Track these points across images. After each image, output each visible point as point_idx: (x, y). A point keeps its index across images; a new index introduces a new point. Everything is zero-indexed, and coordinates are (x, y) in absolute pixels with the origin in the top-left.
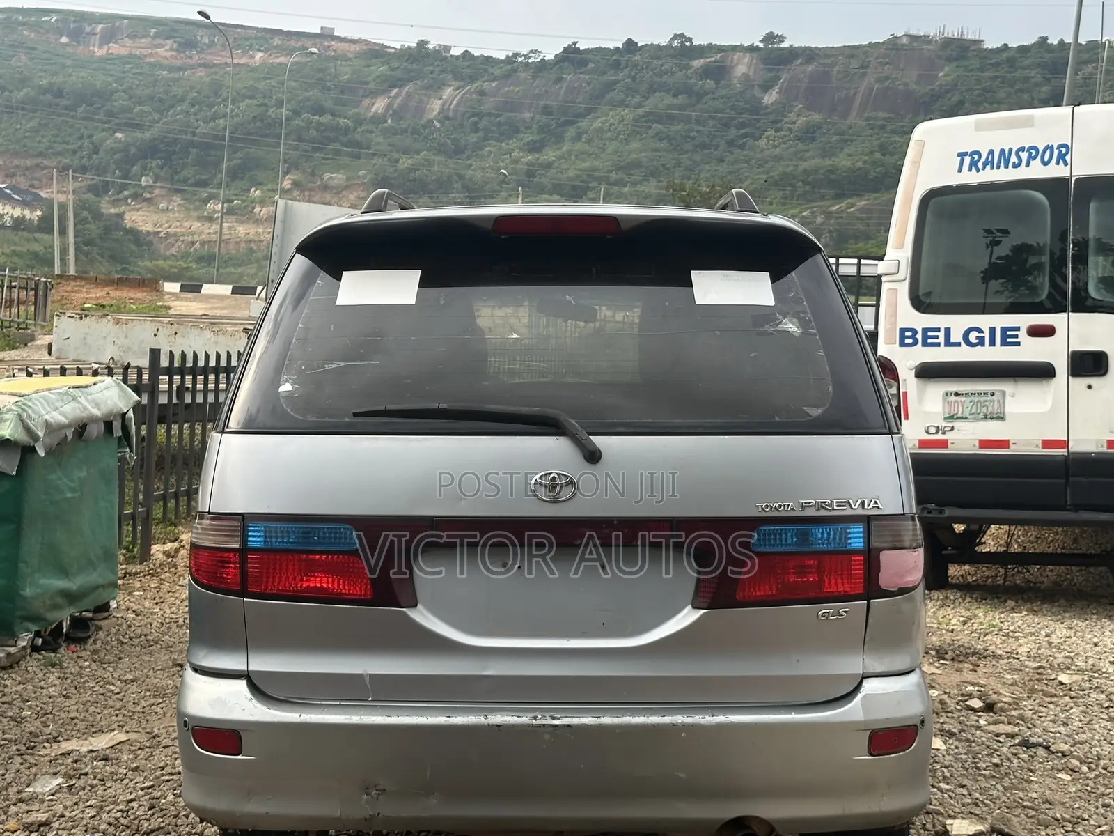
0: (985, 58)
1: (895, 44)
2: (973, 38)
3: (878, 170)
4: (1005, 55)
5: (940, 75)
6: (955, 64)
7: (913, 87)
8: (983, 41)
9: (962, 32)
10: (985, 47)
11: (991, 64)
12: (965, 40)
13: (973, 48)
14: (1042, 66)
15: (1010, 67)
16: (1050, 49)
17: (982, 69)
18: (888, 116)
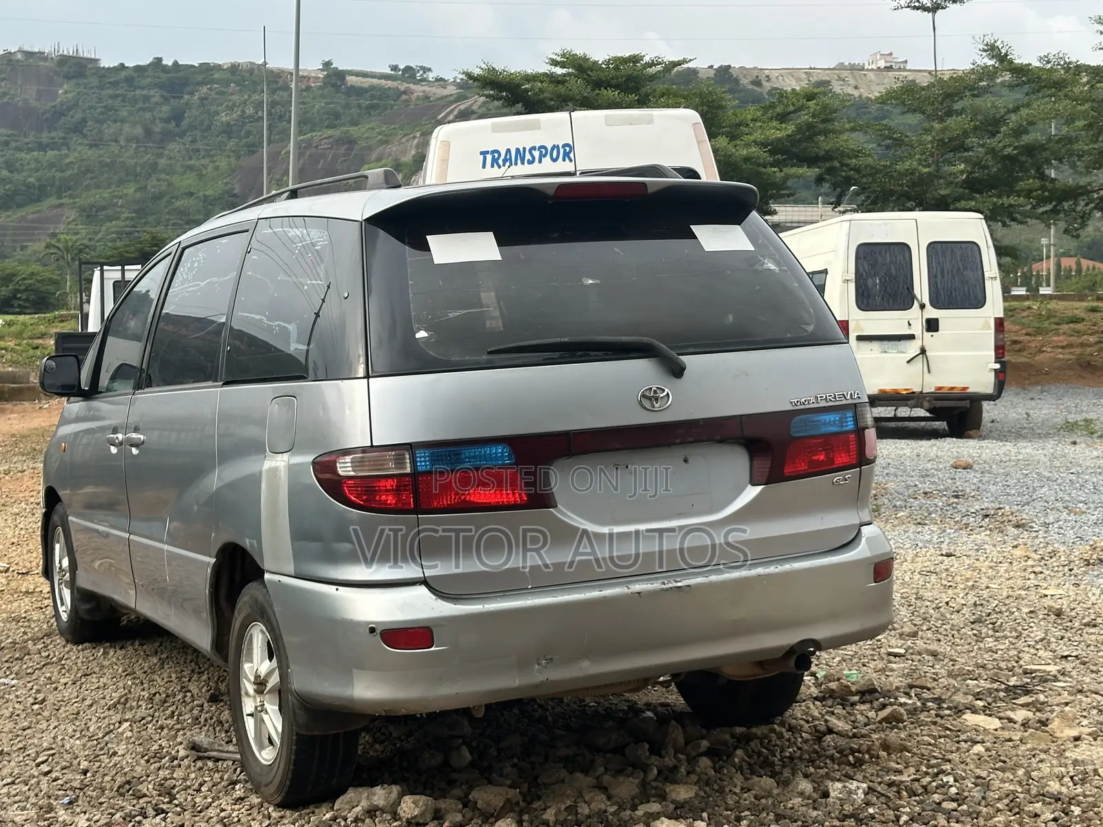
0: (104, 76)
1: (10, 60)
2: (89, 56)
3: (7, 187)
4: (124, 73)
5: (60, 92)
6: (73, 82)
7: (33, 103)
8: (99, 60)
9: (77, 50)
10: (102, 66)
11: (110, 82)
12: (80, 58)
13: (90, 66)
14: (161, 86)
15: (130, 87)
16: (165, 69)
17: (101, 87)
18: (10, 132)
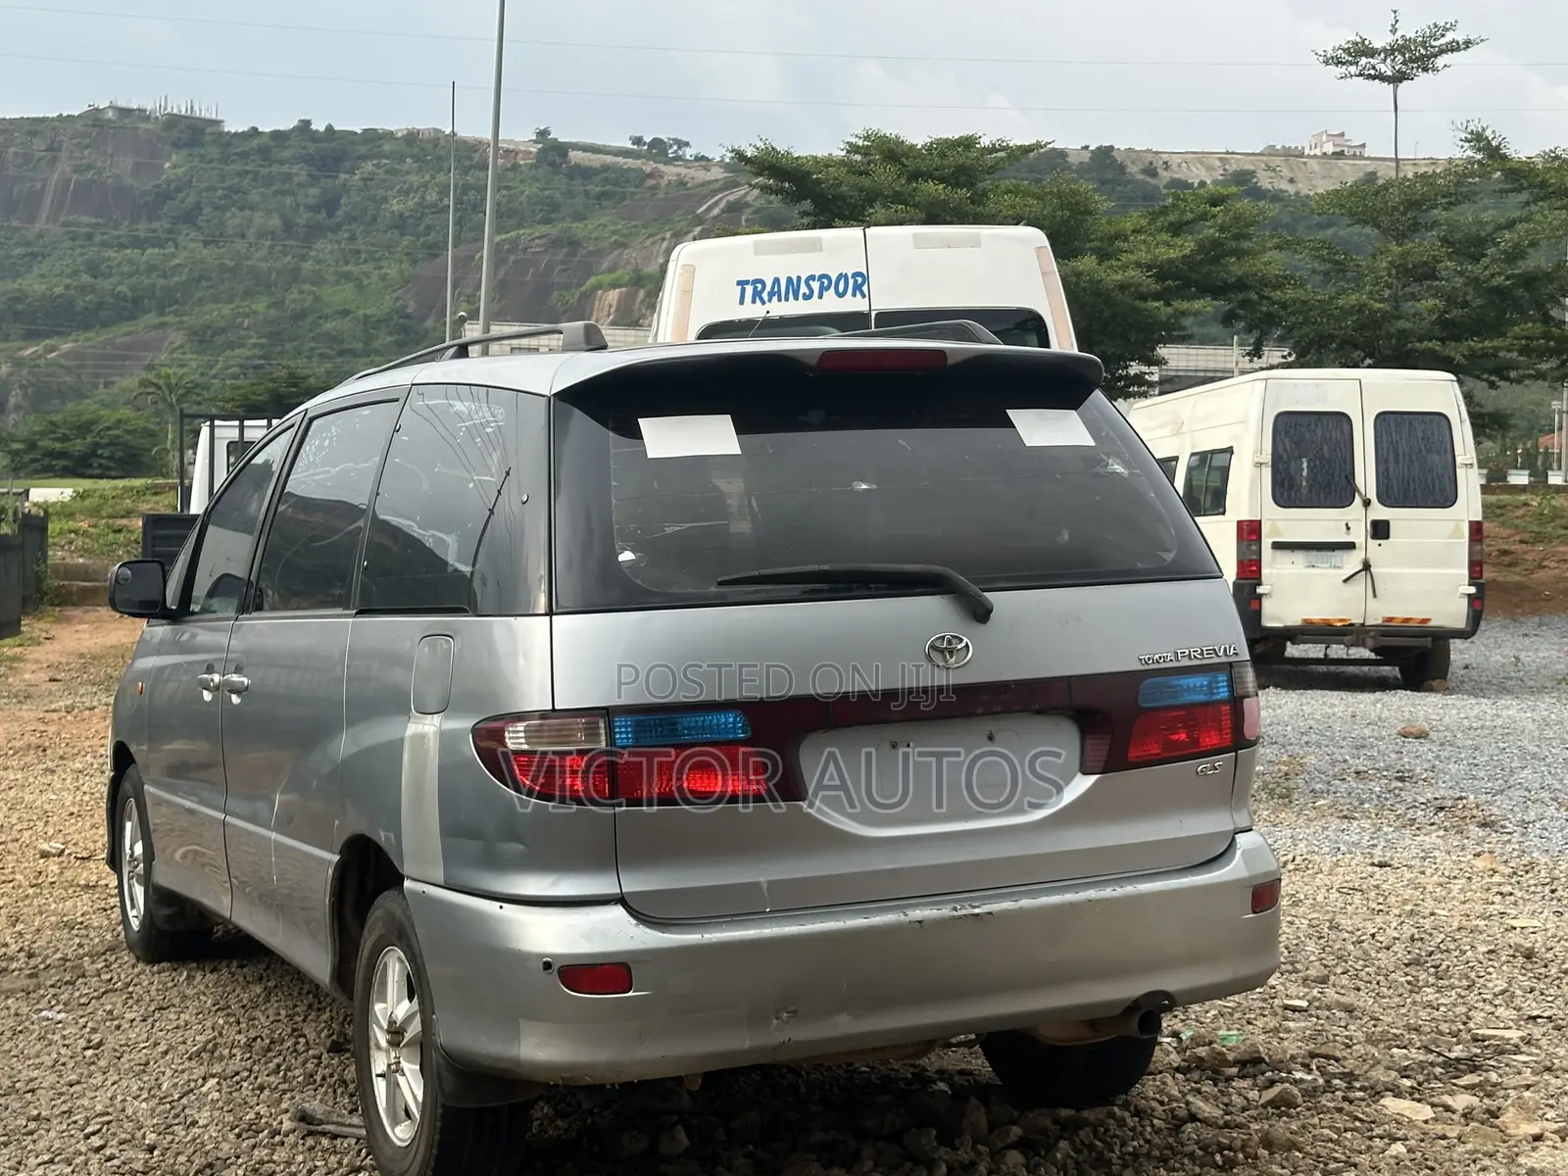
0: (229, 144)
1: (97, 119)
2: (208, 116)
4: (255, 142)
5: (167, 165)
6: (184, 152)
7: (129, 181)
8: (223, 121)
9: (192, 108)
10: (226, 130)
11: (236, 154)
12: (198, 119)
13: (208, 130)
14: (308, 160)
15: (263, 160)
16: (315, 137)
17: (224, 160)
18: (94, 221)
